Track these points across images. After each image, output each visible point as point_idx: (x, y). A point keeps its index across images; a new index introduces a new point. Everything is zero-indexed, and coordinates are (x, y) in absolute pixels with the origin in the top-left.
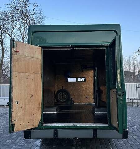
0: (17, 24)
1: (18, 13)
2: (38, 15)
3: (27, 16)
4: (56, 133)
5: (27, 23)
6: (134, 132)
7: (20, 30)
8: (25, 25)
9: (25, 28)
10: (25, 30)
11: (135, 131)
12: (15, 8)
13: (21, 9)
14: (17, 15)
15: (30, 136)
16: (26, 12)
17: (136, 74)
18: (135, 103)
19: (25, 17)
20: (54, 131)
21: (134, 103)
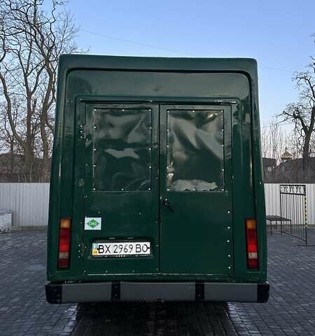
0: (12, 43)
1: (16, 19)
2: (61, 24)
3: (36, 26)
4: (116, 291)
5: (36, 41)
6: (278, 290)
7: (19, 56)
8: (31, 45)
9: (31, 52)
10: (32, 56)
11: (279, 287)
12: (10, 6)
13: (22, 9)
14: (14, 21)
15: (60, 298)
16: (35, 17)
17: (278, 163)
18: (276, 226)
19: (32, 28)
20: (113, 286)
21: (274, 226)
